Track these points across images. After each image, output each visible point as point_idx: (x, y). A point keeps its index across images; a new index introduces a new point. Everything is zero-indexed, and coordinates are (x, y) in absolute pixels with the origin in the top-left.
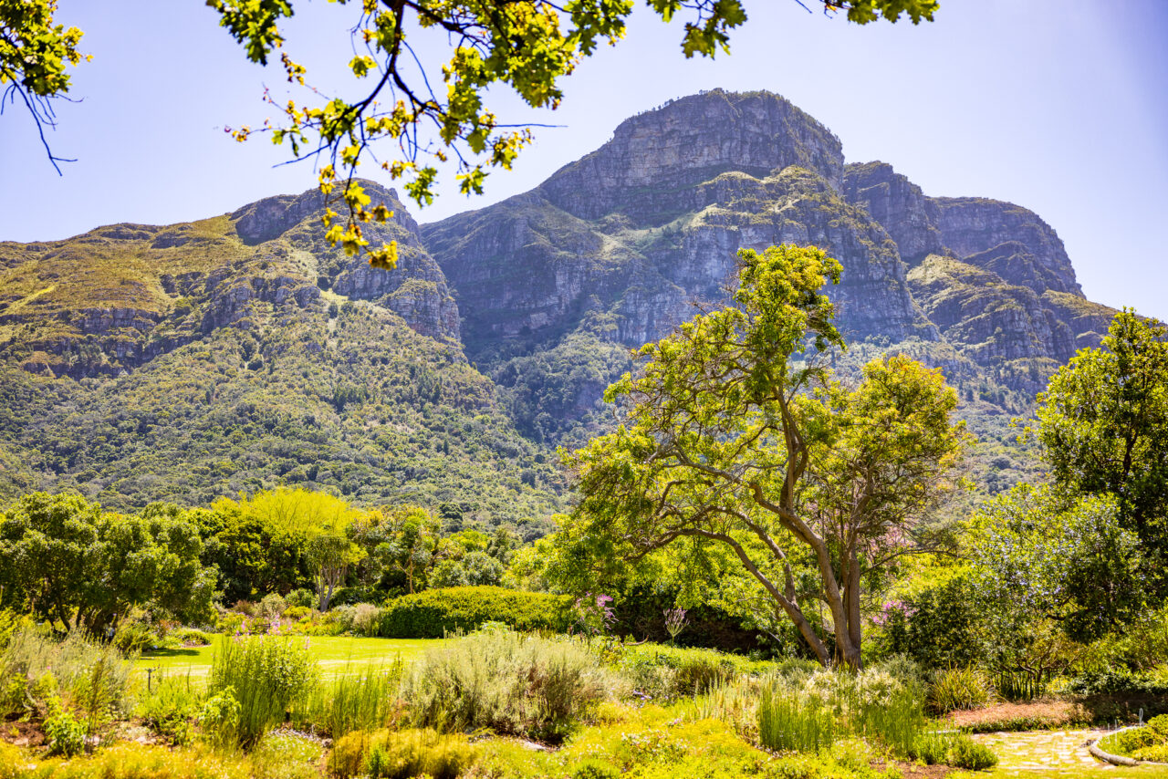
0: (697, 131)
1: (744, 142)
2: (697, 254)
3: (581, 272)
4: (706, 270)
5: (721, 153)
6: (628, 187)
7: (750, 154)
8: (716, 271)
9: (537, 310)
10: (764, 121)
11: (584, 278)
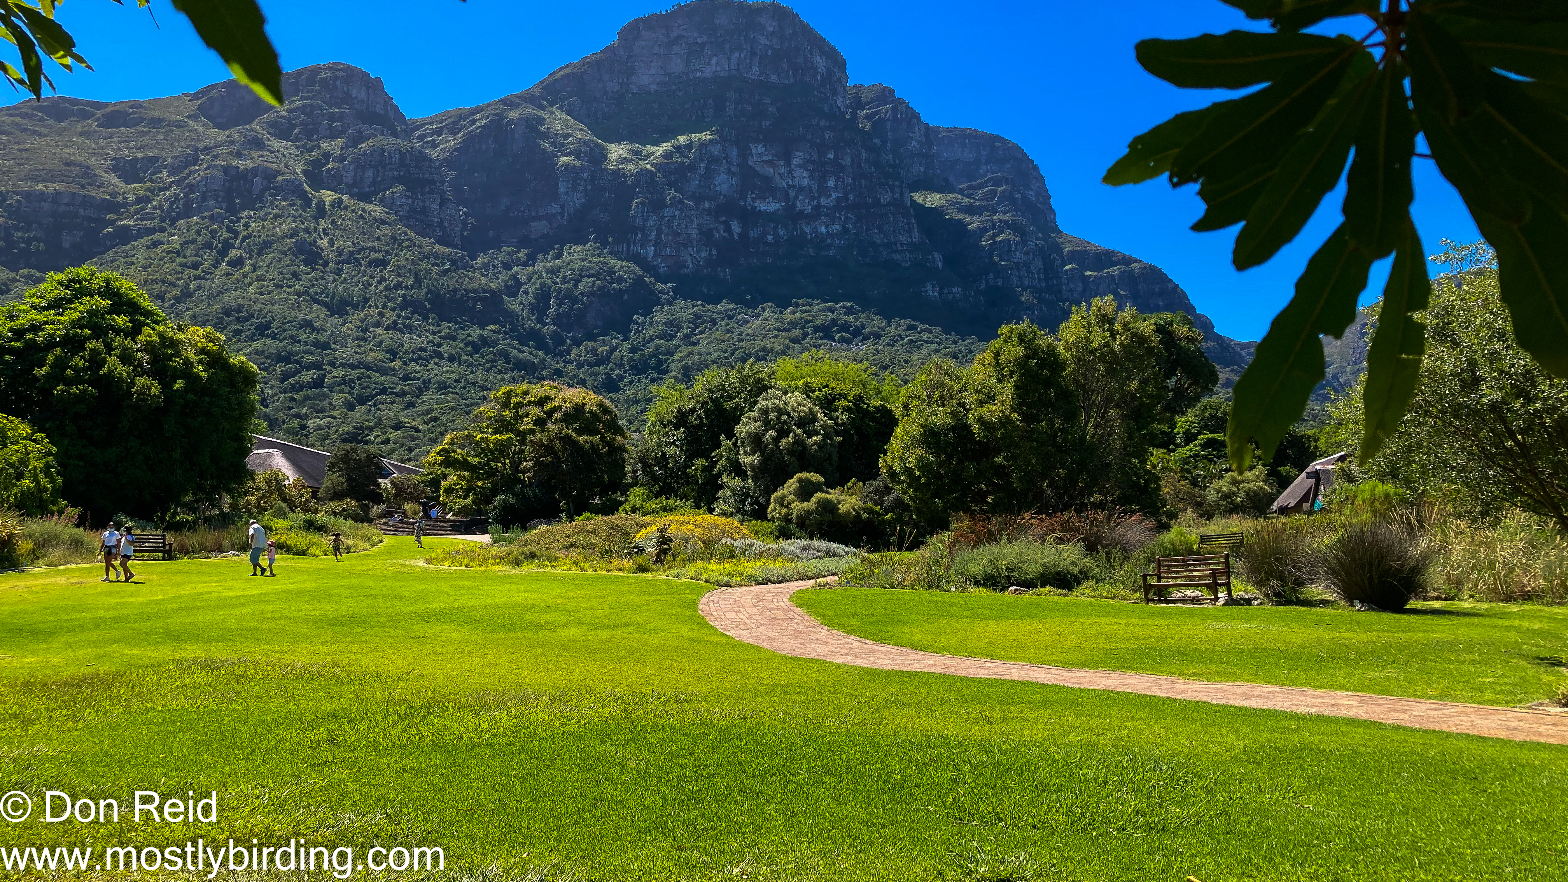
0: (705, 38)
1: (753, 53)
2: (706, 168)
3: (586, 181)
4: (715, 186)
5: (729, 64)
6: (633, 93)
7: (759, 66)
8: (725, 187)
9: (538, 218)
10: (773, 33)
11: (589, 187)
